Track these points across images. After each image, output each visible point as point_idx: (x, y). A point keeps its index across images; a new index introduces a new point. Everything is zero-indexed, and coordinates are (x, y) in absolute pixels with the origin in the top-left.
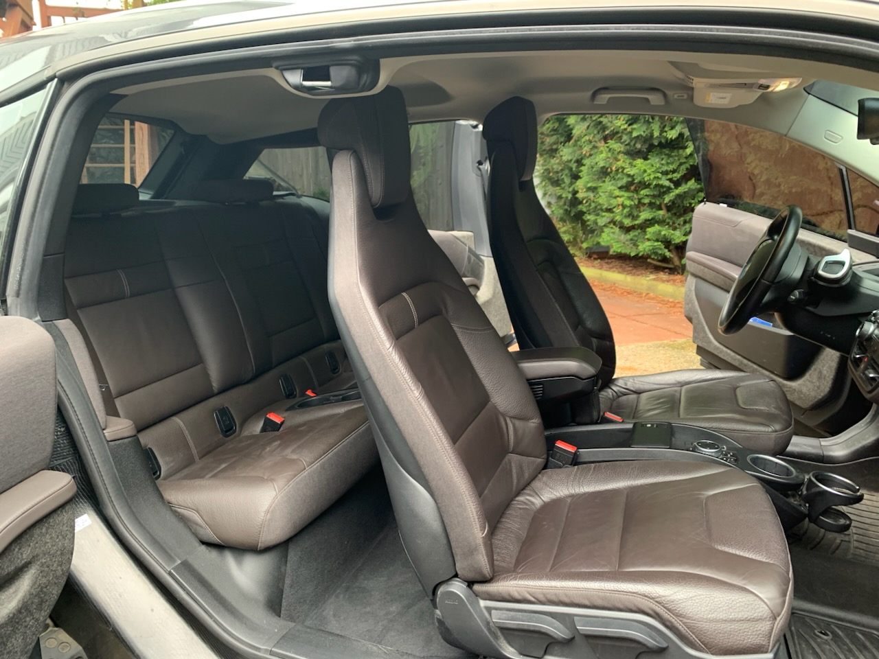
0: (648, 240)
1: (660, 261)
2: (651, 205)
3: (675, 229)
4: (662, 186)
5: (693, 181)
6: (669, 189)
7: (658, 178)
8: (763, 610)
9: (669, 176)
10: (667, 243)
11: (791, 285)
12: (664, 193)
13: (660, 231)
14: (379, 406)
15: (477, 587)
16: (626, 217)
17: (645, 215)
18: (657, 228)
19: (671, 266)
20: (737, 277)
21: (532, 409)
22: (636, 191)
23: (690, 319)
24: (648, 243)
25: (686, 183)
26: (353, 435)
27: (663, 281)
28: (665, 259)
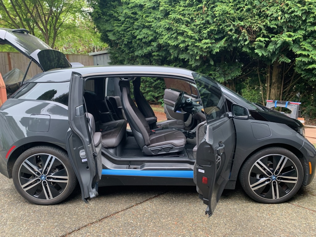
0: (149, 96)
1: (152, 101)
2: (149, 87)
3: (155, 93)
4: (151, 82)
5: (159, 80)
6: (153, 83)
7: (150, 80)
8: (183, 141)
9: (153, 79)
10: (154, 97)
11: (183, 104)
12: (152, 84)
13: (152, 94)
14: (134, 123)
15: (148, 146)
16: (143, 90)
17: (147, 89)
18: (151, 93)
19: (155, 103)
20: (175, 104)
21: (148, 125)
22: (144, 83)
23: (165, 113)
24: (149, 97)
25: (157, 81)
26: (121, 130)
27: (154, 107)
28: (153, 101)
